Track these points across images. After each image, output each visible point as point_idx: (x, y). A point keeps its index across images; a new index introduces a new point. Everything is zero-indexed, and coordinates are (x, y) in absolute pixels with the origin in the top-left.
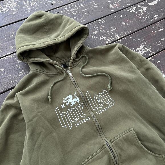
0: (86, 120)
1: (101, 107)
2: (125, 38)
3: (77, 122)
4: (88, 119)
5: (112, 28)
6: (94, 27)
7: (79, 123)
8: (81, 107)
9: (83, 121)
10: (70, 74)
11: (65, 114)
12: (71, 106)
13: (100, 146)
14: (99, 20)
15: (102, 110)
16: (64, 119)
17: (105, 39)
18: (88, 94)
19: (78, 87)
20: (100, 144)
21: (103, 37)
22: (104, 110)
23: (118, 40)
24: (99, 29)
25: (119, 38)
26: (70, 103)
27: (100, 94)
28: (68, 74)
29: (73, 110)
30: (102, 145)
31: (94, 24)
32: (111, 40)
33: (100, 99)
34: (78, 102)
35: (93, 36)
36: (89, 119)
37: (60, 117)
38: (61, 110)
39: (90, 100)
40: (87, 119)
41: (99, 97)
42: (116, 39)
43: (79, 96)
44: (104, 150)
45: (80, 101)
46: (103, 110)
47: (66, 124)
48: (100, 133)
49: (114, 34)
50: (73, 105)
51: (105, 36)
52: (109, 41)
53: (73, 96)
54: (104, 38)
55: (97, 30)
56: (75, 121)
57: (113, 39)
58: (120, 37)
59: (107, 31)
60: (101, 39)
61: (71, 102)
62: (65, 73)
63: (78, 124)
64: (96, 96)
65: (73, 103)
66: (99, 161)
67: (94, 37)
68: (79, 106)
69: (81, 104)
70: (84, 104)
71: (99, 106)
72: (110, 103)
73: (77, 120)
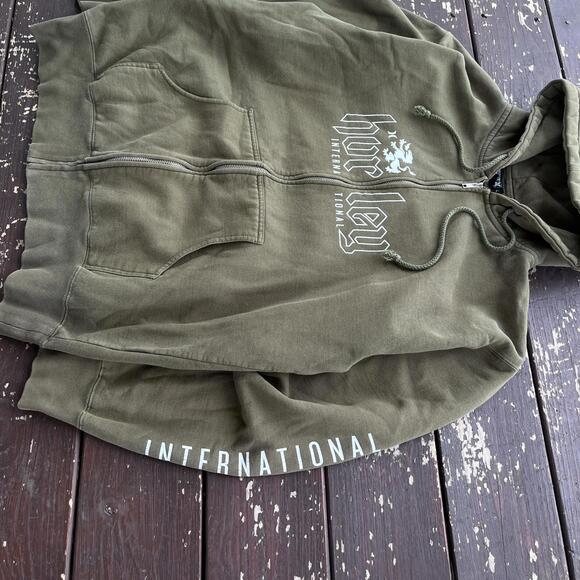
0: (337, 164)
1: (351, 214)
2: (537, 416)
7: (336, 148)
8: (371, 170)
12: (385, 151)
15: (340, 209)
17: (550, 347)
21: (561, 345)
22: (340, 216)
23: (537, 386)
25: (542, 392)
26: (392, 151)
27: (382, 232)
32: (542, 363)
33: (371, 221)
34: (388, 169)
35: (571, 314)
37: (372, 119)
38: (387, 127)
39: (379, 198)
40: (337, 167)
42: (540, 382)
43: (402, 175)
45: (386, 173)
46: (340, 213)
50: (385, 154)
51: (562, 354)
52: (542, 354)
54: (556, 347)
56: (346, 144)
58: (544, 399)
61: (393, 153)
63: (336, 145)
65: (389, 157)
67: (567, 318)
68: (376, 168)
69: (378, 172)
70: (376, 179)
71: (354, 211)
72: (349, 241)
73: (347, 148)
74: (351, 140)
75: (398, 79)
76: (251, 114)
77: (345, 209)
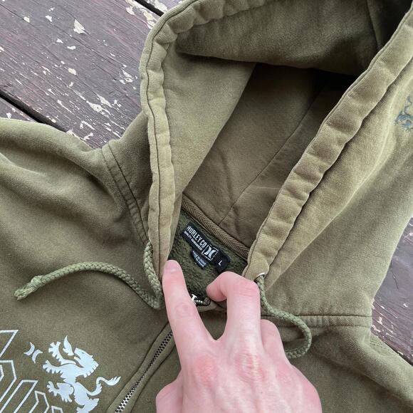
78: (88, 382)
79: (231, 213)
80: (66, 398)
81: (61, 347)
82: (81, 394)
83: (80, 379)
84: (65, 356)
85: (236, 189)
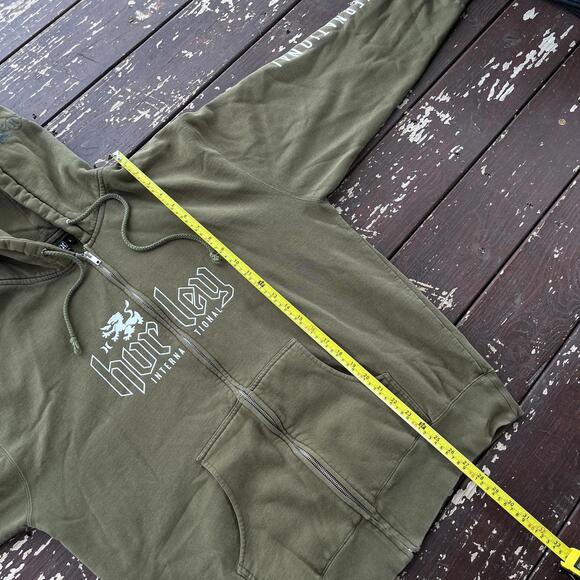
0: (174, 358)
1: (202, 312)
2: (202, 95)
3: (154, 372)
4: (179, 353)
5: (159, 78)
6: (110, 92)
7: (161, 373)
8: (153, 333)
9: (169, 364)
10: (94, 259)
11: (119, 365)
12: (127, 338)
13: (226, 406)
14: (117, 69)
15: (207, 321)
16: (120, 376)
17: (148, 116)
18: (158, 294)
19: (128, 286)
20: (228, 402)
21: (140, 112)
22: (212, 316)
23: (183, 107)
24: (124, 93)
25: (184, 101)
26: (122, 334)
27: (192, 282)
28: (90, 264)
29: (133, 347)
30: (232, 401)
31: (107, 84)
32: (164, 113)
33: (193, 295)
34: (141, 322)
35: (112, 120)
36: (182, 352)
37: (107, 375)
38: (105, 358)
39: (169, 306)
40: (177, 356)
41: (191, 291)
42: (179, 106)
43: (136, 307)
44: (241, 413)
45: (145, 320)
46: (210, 319)
47: (129, 385)
48: (219, 375)
49: (169, 95)
50: (130, 336)
51: (146, 107)
52: (159, 117)
53: (123, 313)
54: (145, 114)
55: (120, 99)
56: (149, 370)
57: (169, 110)
58: (188, 98)
59: (147, 91)
60: (137, 119)
61: (123, 331)
62: (79, 263)
63: (158, 376)
64: (182, 292)
65: (130, 331)
66: (234, 439)
67: (117, 120)
68: (147, 331)
69: (150, 326)
70: (158, 322)
71: (197, 312)
72: (222, 295)
73: (152, 366)
74: (142, 371)
75: (56, 388)
76: (202, 454)
77: (204, 318)
78: (126, 317)
79: (42, 230)
80: (132, 330)
81: (106, 331)
82: (132, 321)
83: (124, 322)
84: (111, 329)
85: (29, 226)
